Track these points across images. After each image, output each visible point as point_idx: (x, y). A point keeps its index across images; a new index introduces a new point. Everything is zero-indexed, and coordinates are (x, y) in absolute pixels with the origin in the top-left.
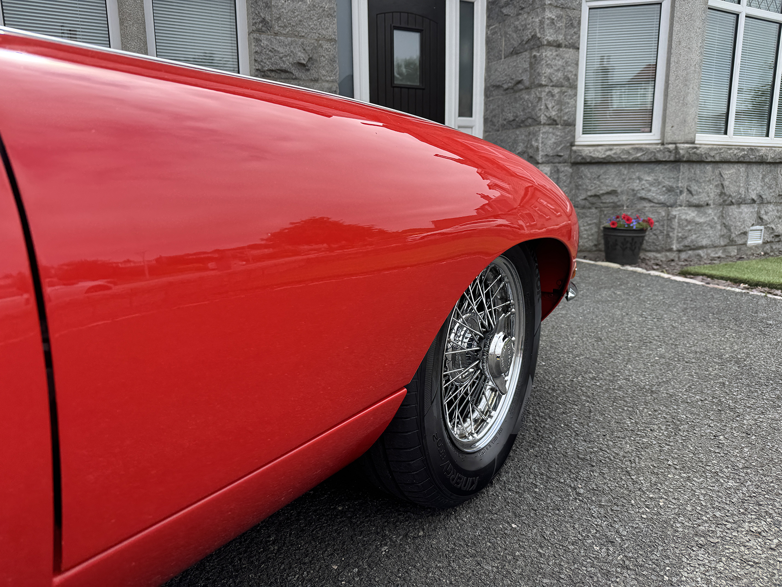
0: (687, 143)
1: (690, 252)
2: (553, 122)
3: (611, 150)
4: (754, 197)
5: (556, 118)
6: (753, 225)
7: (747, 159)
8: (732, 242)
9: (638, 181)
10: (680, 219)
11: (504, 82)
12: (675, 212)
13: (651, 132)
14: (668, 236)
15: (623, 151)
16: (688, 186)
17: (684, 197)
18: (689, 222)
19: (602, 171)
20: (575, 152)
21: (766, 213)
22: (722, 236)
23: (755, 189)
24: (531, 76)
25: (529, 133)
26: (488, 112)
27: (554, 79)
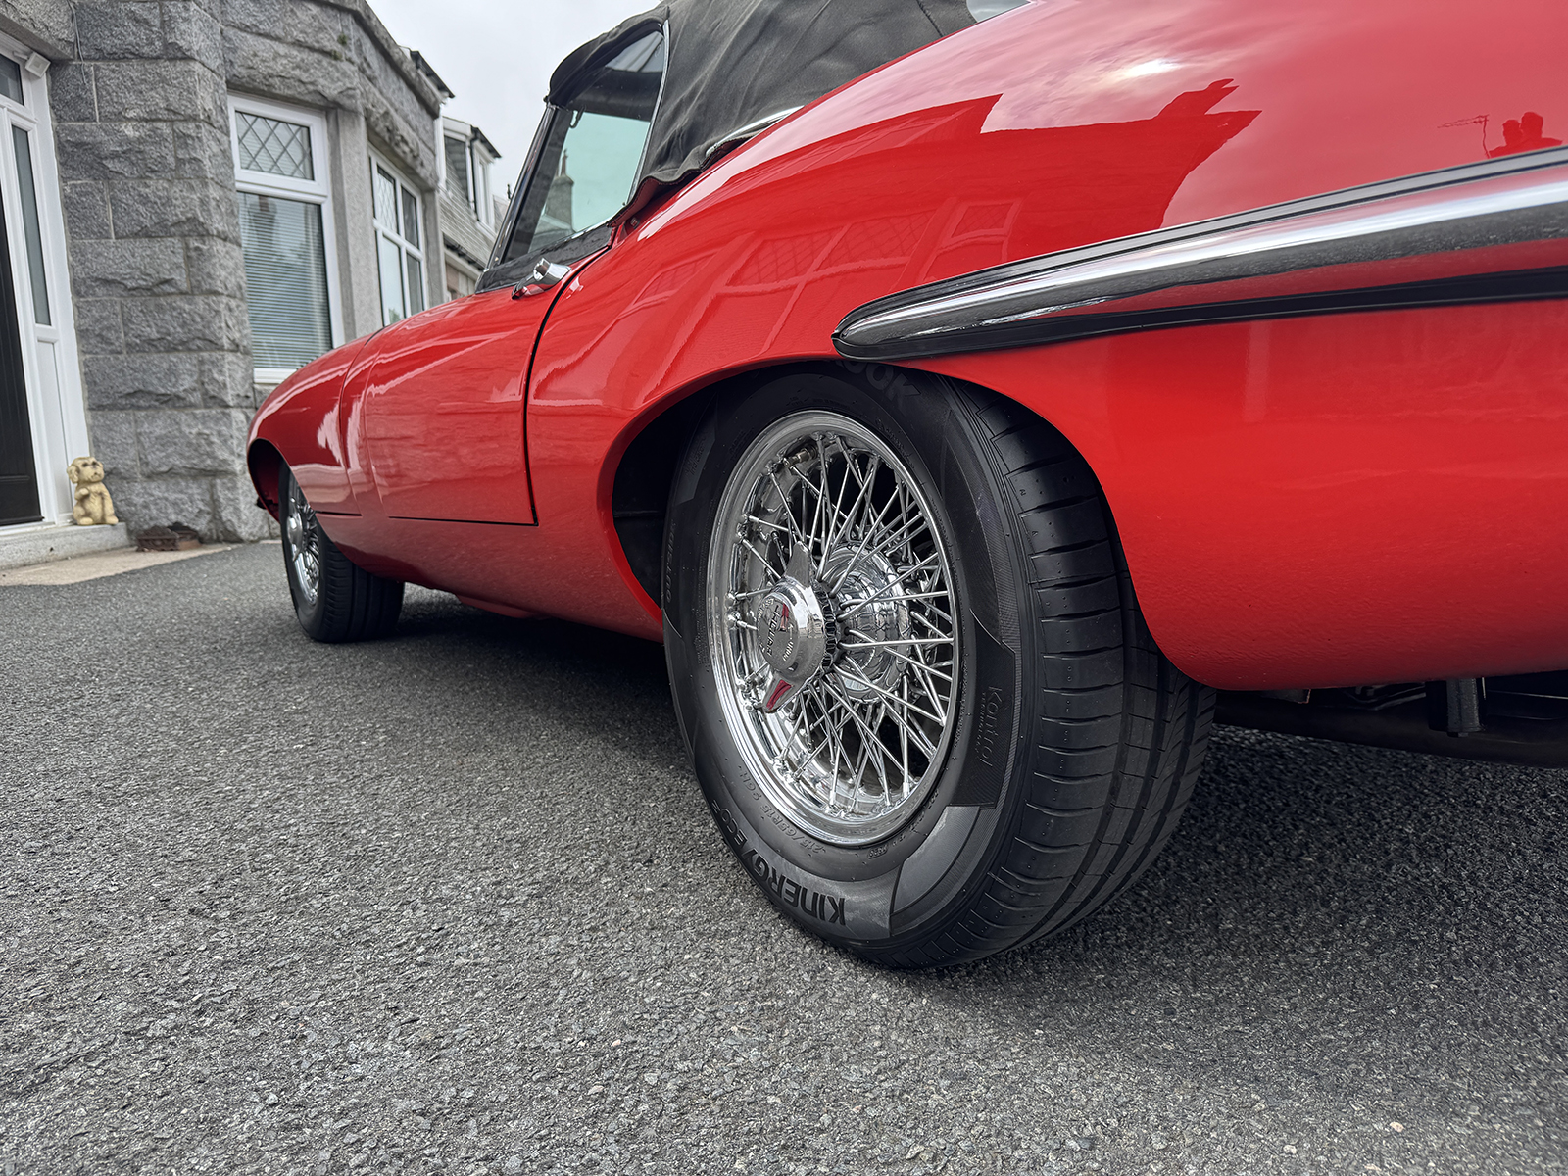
11: (128, 277)
24: (190, 275)
25: (202, 362)
26: (87, 322)
27: (229, 286)
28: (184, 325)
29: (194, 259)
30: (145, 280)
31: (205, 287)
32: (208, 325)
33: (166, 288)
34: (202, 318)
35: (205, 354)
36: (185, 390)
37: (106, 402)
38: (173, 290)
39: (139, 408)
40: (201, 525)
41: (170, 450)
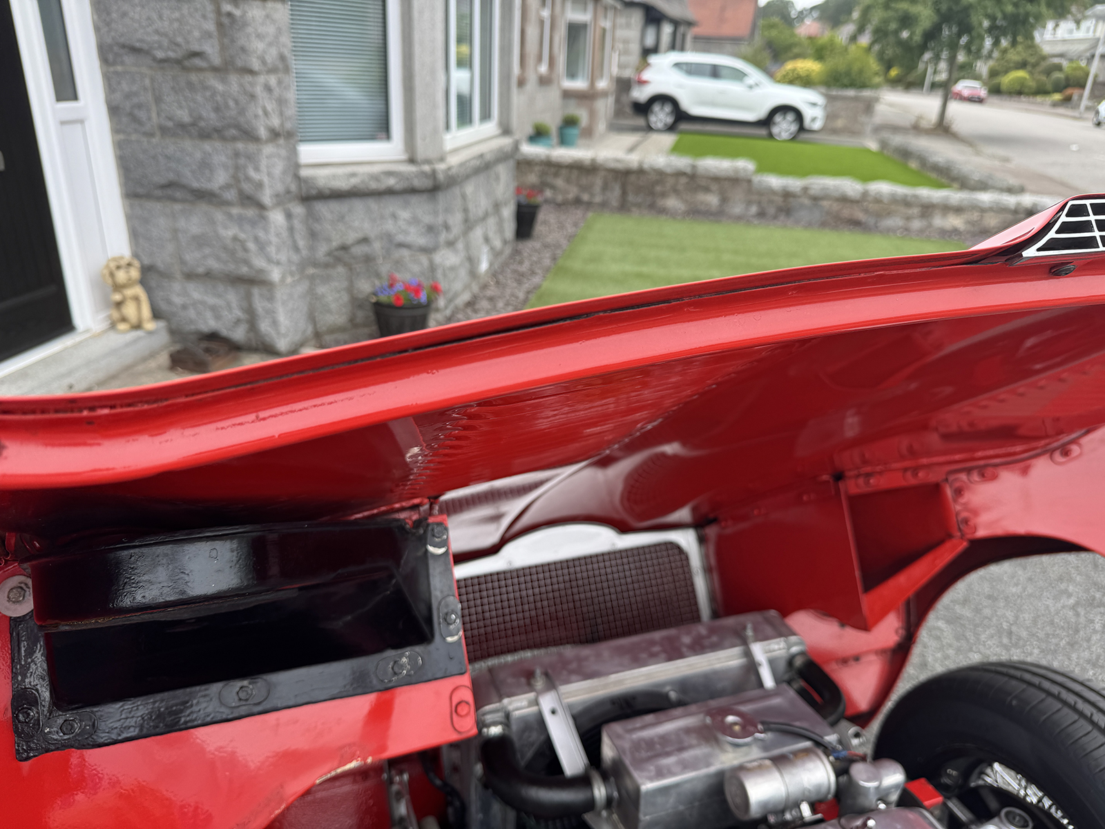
0: (441, 161)
2: (275, 135)
4: (482, 212)
5: (278, 128)
6: (482, 249)
7: (479, 170)
8: (473, 278)
9: (392, 221)
10: (443, 266)
11: (154, 45)
12: (437, 258)
13: (389, 141)
16: (445, 220)
19: (345, 210)
20: (304, 178)
21: (489, 229)
22: (468, 271)
23: (483, 204)
24: (223, 48)
25: (237, 155)
26: (118, 96)
27: (269, 59)
28: (217, 109)
29: (227, 26)
30: (174, 51)
31: (239, 63)
32: (242, 112)
33: (197, 62)
34: (237, 102)
35: (240, 146)
36: (220, 188)
37: (140, 191)
39: (174, 200)
40: (239, 334)
41: (207, 251)
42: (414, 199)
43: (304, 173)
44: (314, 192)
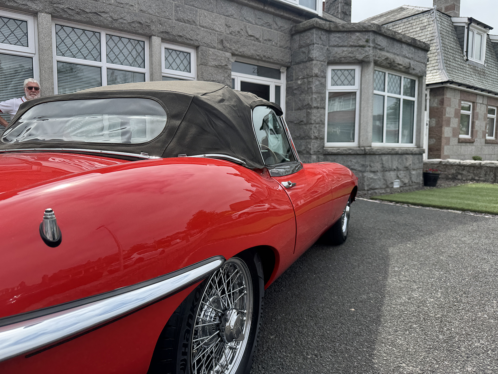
0: (368, 147)
1: (372, 191)
2: (316, 138)
3: (339, 149)
4: (395, 168)
5: (318, 137)
6: (395, 179)
7: (391, 153)
8: (387, 187)
9: (350, 162)
10: (367, 177)
11: (295, 120)
12: (365, 174)
13: (354, 142)
14: (363, 184)
15: (344, 150)
16: (370, 164)
17: (368, 168)
18: (371, 178)
19: (336, 158)
20: (325, 150)
21: (400, 174)
22: (384, 184)
23: (395, 165)
24: (307, 119)
25: (307, 142)
27: (317, 121)
28: (304, 133)
29: (308, 114)
30: (298, 121)
31: (310, 122)
32: (309, 132)
33: (302, 123)
35: (308, 140)
38: (303, 123)
42: (358, 157)
43: (324, 148)
44: (327, 153)
